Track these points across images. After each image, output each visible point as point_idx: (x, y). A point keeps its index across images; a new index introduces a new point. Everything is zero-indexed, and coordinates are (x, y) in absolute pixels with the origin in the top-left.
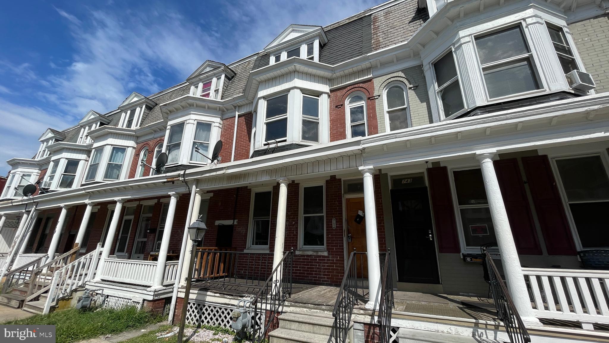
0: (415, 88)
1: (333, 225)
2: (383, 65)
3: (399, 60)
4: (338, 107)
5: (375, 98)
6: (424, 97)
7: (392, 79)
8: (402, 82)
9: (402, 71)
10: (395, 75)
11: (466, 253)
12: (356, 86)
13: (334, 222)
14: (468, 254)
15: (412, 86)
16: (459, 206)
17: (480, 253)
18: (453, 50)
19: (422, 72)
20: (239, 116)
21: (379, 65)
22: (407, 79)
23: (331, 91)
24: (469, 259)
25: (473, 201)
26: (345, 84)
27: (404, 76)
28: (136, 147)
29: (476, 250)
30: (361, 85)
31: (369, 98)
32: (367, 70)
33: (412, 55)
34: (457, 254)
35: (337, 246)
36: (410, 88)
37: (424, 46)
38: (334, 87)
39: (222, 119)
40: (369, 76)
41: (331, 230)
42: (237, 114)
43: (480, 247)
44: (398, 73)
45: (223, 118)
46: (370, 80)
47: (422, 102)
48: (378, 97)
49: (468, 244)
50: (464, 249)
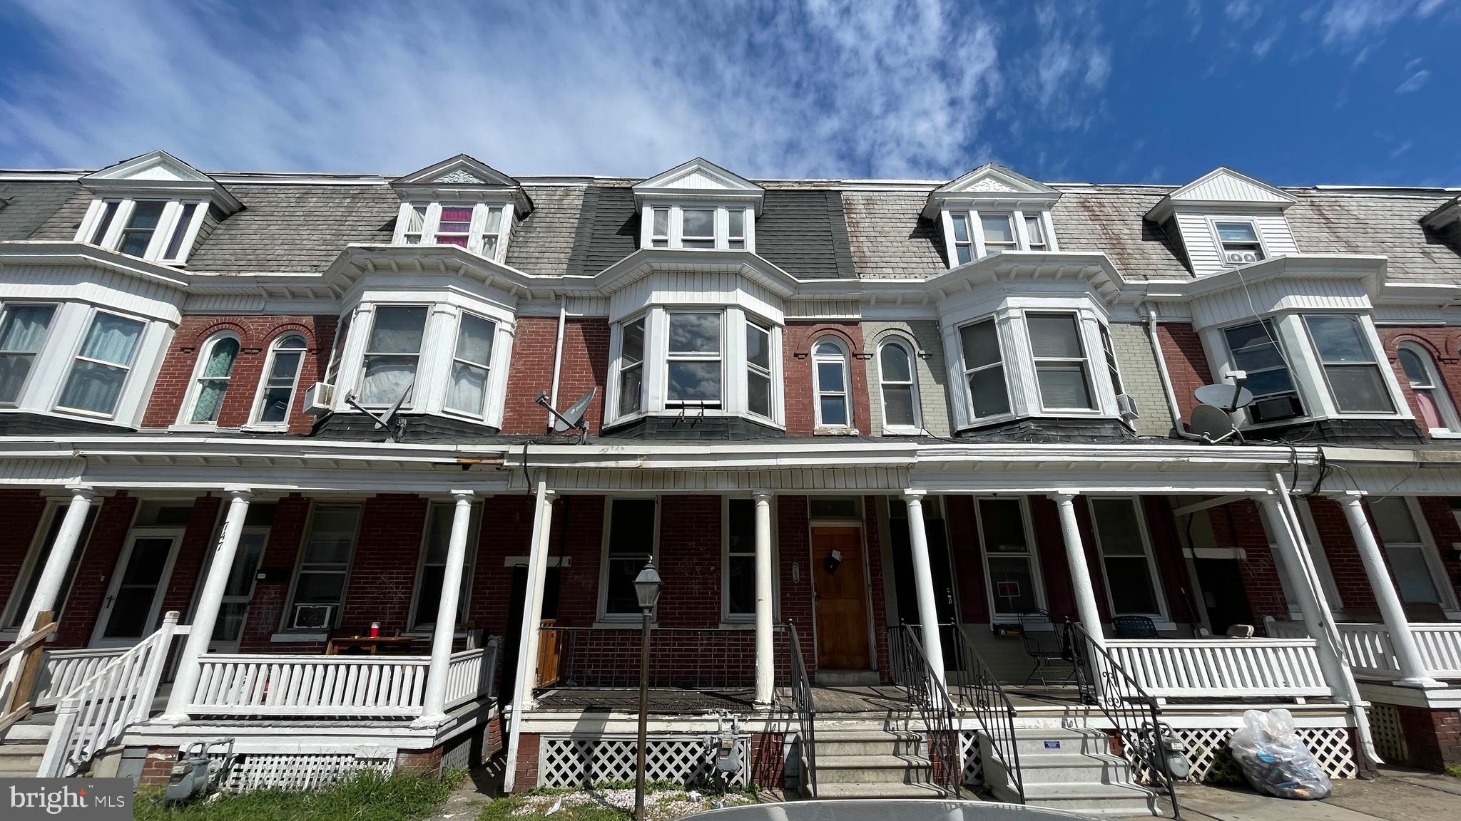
0: (928, 358)
1: (794, 575)
2: (882, 302)
3: (906, 302)
4: (800, 356)
5: (866, 356)
6: (942, 376)
7: (892, 332)
8: (908, 341)
9: (909, 322)
10: (897, 325)
11: (997, 623)
12: (832, 326)
13: (796, 570)
14: (1001, 625)
15: (922, 352)
16: (986, 553)
17: (1017, 622)
18: (996, 321)
19: (939, 334)
20: (568, 320)
21: (873, 302)
22: (916, 339)
23: (788, 323)
24: (1003, 632)
25: (1002, 547)
26: (813, 317)
27: (911, 332)
28: (179, 323)
29: (1010, 618)
30: (840, 327)
31: (855, 355)
32: (853, 304)
33: (925, 301)
34: (985, 625)
35: (802, 614)
36: (920, 356)
37: (947, 295)
38: (793, 317)
39: (516, 317)
40: (856, 316)
41: (790, 584)
42: (563, 314)
43: (1016, 615)
44: (902, 323)
45: (520, 314)
46: (854, 323)
47: (938, 382)
48: (870, 356)
49: (999, 609)
50: (996, 618)
